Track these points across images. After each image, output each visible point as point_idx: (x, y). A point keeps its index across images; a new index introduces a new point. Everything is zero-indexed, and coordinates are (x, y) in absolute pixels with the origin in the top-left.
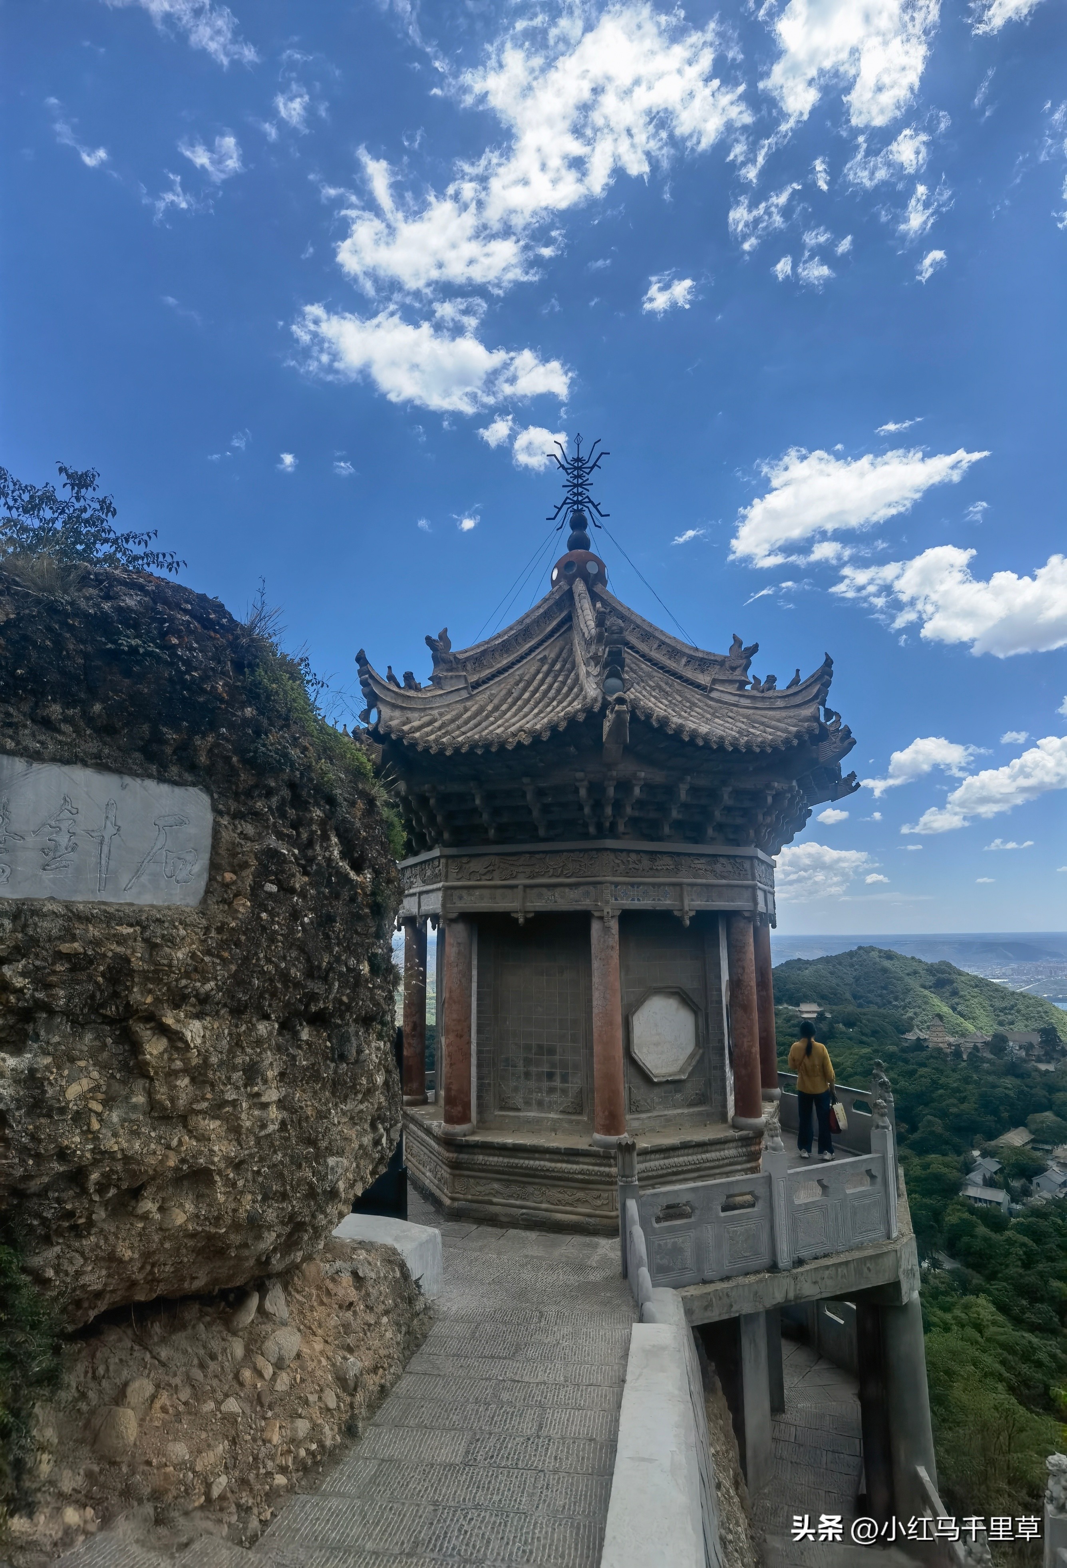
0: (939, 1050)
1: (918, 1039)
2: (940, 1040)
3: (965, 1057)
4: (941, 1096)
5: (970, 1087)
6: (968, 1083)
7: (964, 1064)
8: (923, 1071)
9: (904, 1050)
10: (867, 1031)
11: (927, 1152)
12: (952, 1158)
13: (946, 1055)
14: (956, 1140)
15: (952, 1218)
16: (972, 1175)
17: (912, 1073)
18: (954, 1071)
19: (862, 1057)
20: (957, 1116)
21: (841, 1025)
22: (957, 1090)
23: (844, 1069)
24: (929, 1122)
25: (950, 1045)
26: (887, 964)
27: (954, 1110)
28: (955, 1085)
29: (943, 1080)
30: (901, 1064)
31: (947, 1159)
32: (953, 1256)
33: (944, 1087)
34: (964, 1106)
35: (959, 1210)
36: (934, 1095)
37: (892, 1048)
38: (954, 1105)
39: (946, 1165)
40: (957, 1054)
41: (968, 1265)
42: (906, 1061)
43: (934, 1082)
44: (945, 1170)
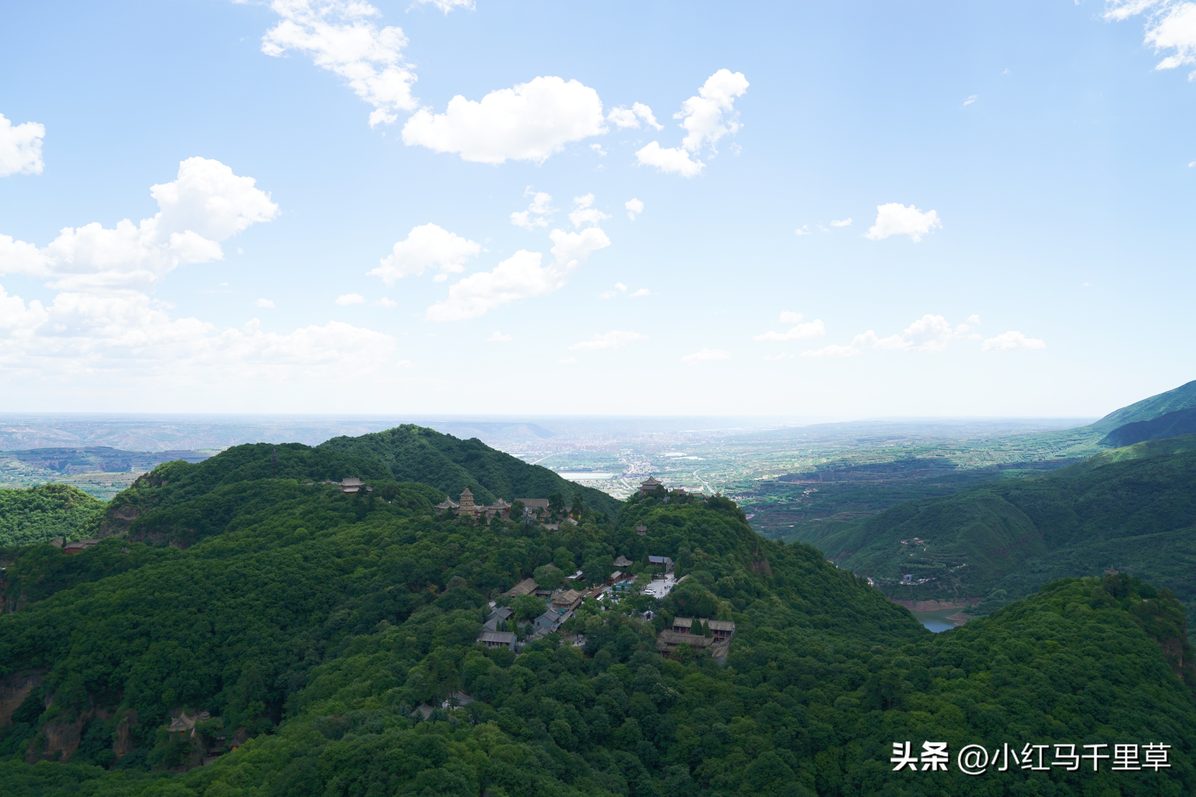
0: (467, 517)
1: (450, 509)
2: (469, 508)
3: (489, 523)
4: (467, 558)
5: (492, 548)
6: (489, 545)
7: (488, 529)
8: (454, 536)
9: (437, 519)
10: (405, 502)
11: (452, 608)
12: (473, 611)
13: (473, 521)
14: (478, 595)
15: (469, 662)
16: (487, 624)
17: (443, 539)
18: (479, 535)
19: (399, 527)
20: (480, 574)
21: (380, 498)
22: (481, 552)
23: (382, 539)
24: (456, 581)
25: (477, 512)
26: (424, 441)
27: (476, 569)
28: (480, 547)
29: (469, 544)
30: (433, 531)
31: (468, 612)
32: (468, 693)
33: (471, 550)
34: (487, 565)
35: (476, 654)
36: (461, 558)
37: (427, 518)
38: (477, 565)
39: (468, 617)
40: (482, 520)
41: (481, 699)
42: (439, 529)
43: (462, 546)
44: (467, 622)
